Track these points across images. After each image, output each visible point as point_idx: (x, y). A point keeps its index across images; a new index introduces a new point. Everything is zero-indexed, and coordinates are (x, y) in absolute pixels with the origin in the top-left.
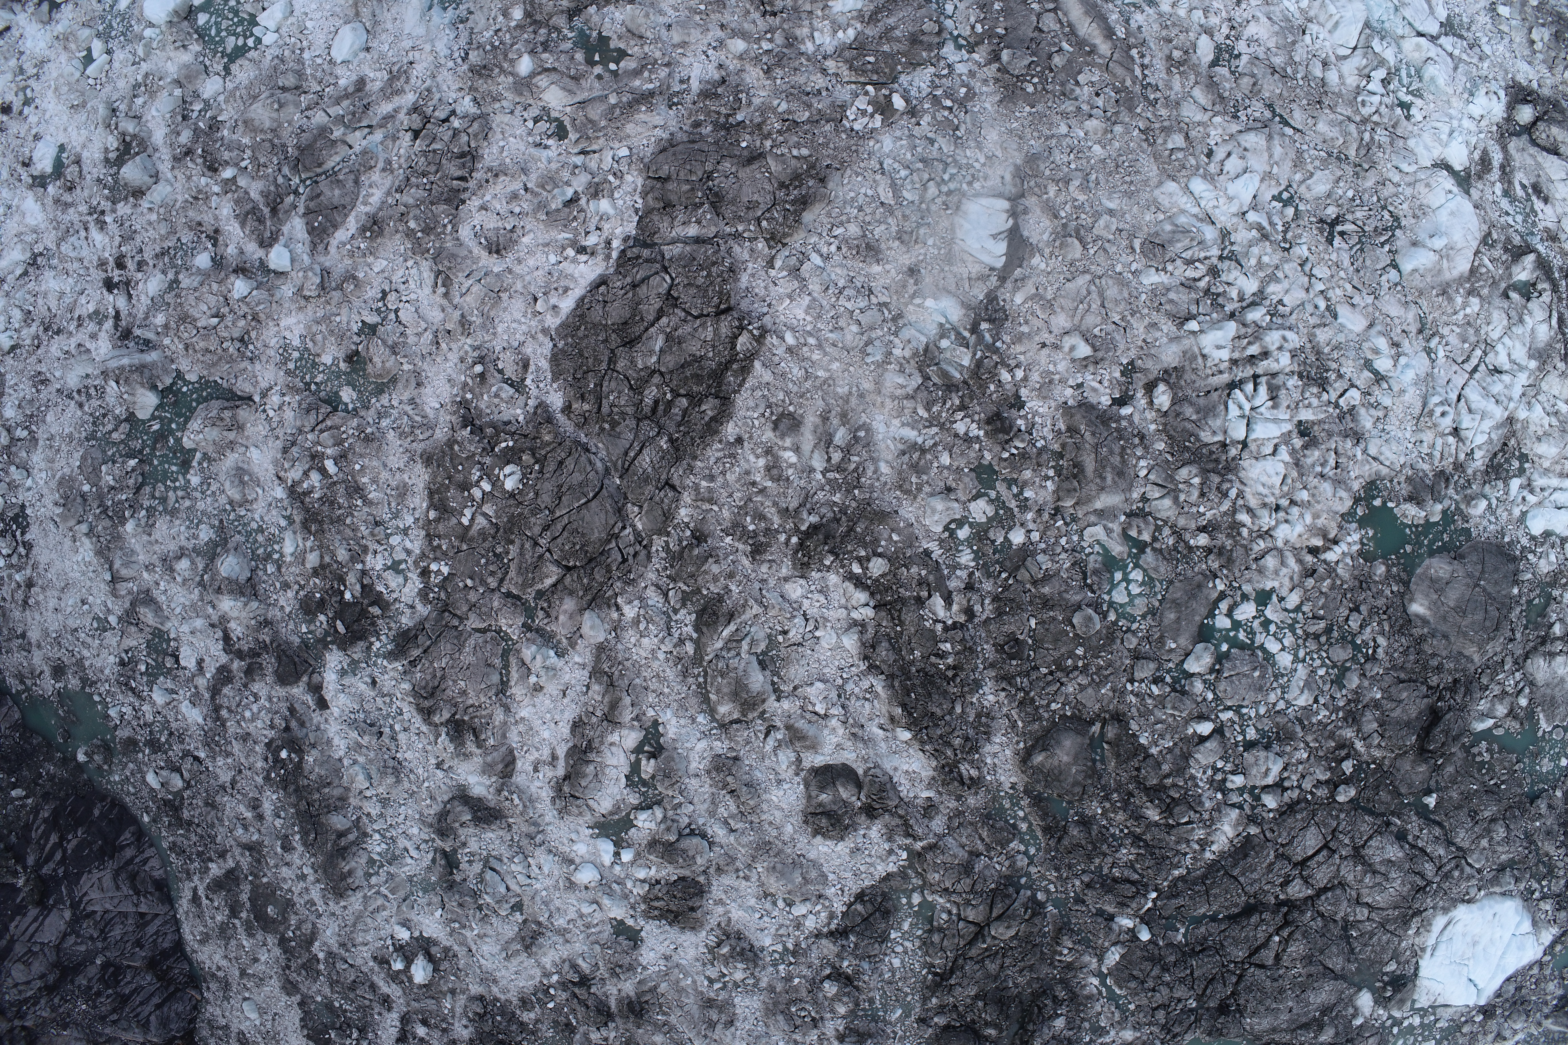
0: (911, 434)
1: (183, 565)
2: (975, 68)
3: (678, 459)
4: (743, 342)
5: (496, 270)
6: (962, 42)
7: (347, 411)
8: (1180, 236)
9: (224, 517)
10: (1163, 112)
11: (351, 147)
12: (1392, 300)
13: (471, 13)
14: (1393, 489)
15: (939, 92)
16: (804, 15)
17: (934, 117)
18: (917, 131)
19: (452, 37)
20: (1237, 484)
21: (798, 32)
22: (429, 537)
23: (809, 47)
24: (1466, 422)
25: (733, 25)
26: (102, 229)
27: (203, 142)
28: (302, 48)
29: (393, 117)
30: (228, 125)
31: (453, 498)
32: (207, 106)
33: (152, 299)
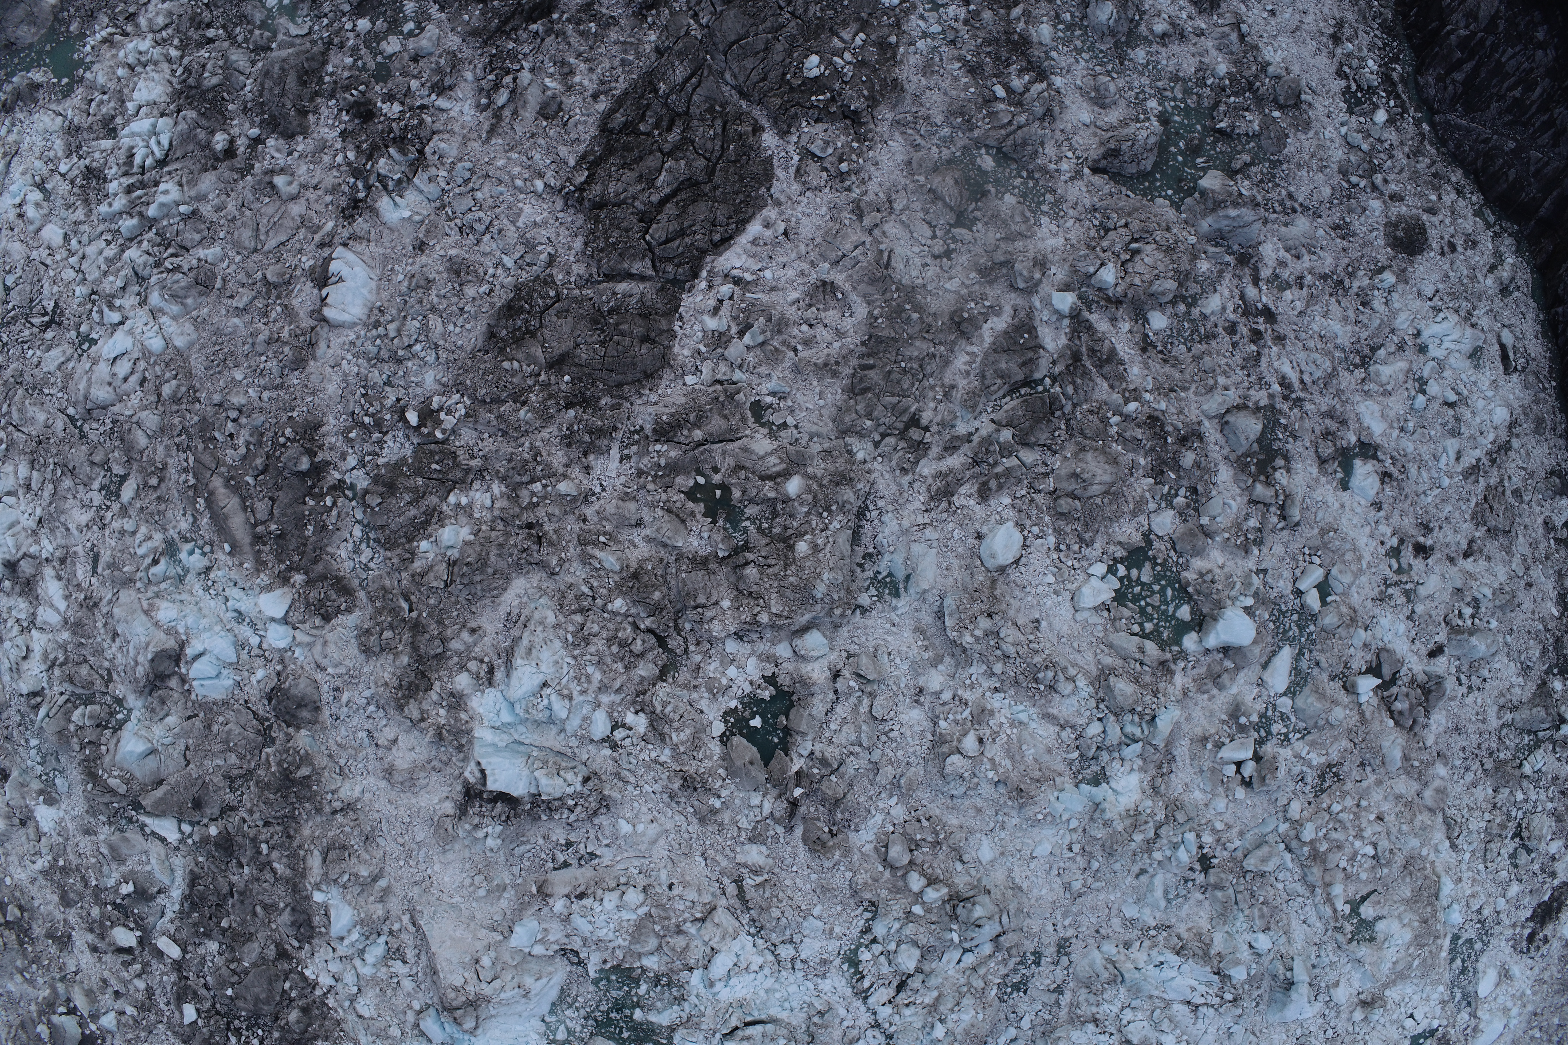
0: (441, 103)
1: (1160, 27)
2: (340, 464)
3: (650, 74)
4: (582, 178)
5: (827, 265)
6: (349, 493)
7: (987, 146)
8: (181, 293)
9: (1118, 67)
10: (176, 421)
11: (992, 421)
12: (15, 257)
14: (50, 93)
15: (376, 436)
16: (500, 526)
17: (382, 404)
18: (401, 393)
19: (881, 536)
20: (174, 81)
21: (506, 504)
22: (898, 24)
23: (497, 488)
25: (573, 518)
26: (1284, 378)
27: (1167, 452)
28: (1058, 549)
29: (946, 449)
30: (1141, 472)
31: (872, 55)
32: (1168, 500)
33: (1215, 291)
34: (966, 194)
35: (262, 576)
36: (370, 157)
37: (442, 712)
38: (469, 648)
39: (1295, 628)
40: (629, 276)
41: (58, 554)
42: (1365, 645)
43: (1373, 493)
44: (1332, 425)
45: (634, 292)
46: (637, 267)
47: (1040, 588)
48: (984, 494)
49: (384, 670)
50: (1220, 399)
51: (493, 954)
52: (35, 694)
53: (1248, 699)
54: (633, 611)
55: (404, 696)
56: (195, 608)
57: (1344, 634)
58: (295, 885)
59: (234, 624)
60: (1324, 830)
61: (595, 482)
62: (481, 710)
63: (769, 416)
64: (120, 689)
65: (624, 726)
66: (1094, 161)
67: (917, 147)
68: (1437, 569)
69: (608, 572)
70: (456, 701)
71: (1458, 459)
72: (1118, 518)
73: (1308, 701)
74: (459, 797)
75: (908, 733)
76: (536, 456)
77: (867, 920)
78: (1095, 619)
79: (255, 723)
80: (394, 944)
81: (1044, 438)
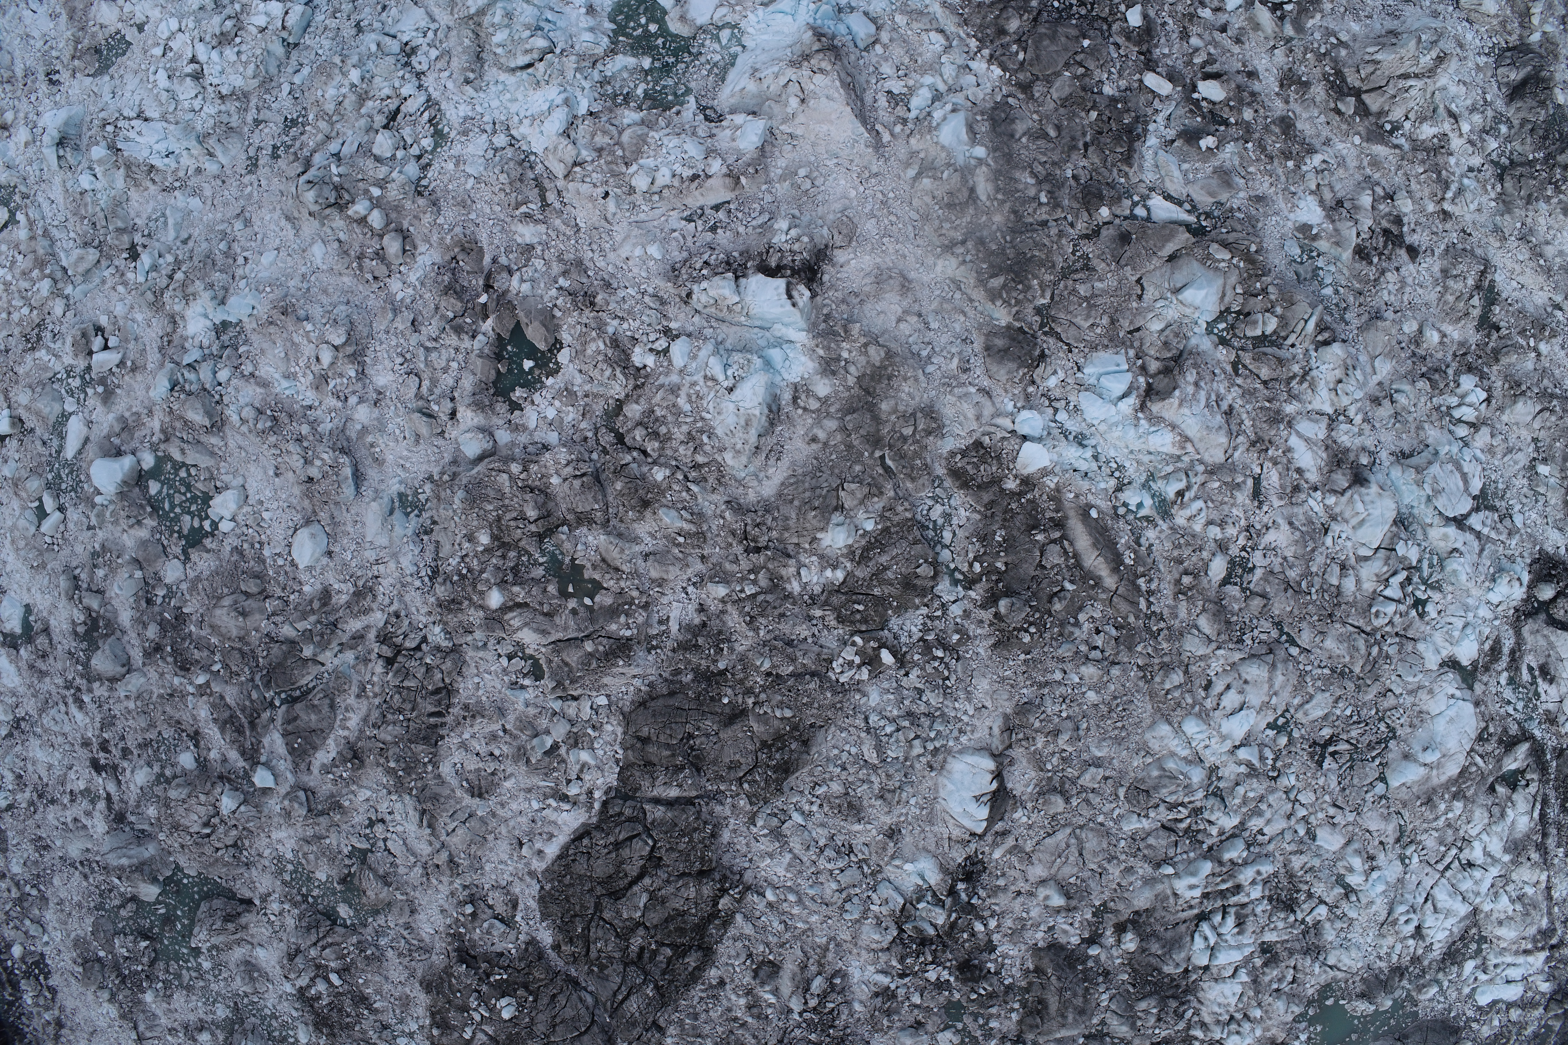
0: (885, 980)
1: (205, 1038)
2: (970, 607)
3: (664, 1005)
4: (724, 903)
5: (479, 813)
6: (959, 577)
7: (346, 927)
8: (1166, 781)
9: (239, 1000)
10: (1165, 645)
11: (323, 665)
12: (1375, 814)
13: (434, 523)
14: (1347, 988)
15: (931, 637)
16: (790, 548)
17: (925, 670)
18: (905, 682)
19: (416, 552)
20: (1195, 1004)
21: (784, 572)
23: (795, 587)
24: (1430, 921)
25: (714, 560)
26: (81, 708)
27: (171, 638)
28: (261, 543)
29: (362, 637)
30: (194, 618)
31: (454, 1018)
32: (170, 593)
33: (141, 789)
34: (356, 881)
35: (1052, 486)
36: (952, 924)
37: (845, 355)
38: (818, 422)
39: (64, 476)
40: (670, 803)
41: (1303, 496)
43: (5, 603)
44: (40, 664)
45: (662, 788)
46: (660, 812)
47: (275, 507)
48: (326, 595)
49: (909, 394)
50: (130, 687)
51: (788, 111)
52: (1326, 343)
53: (100, 409)
54: (645, 469)
55: (885, 368)
56: (1131, 447)
57: (23, 472)
58: (1008, 162)
59: (1087, 432)
60: (35, 289)
61: (693, 597)
62: (803, 359)
63: (526, 666)
64: (1223, 354)
65: (658, 353)
66: (249, 911)
67: (408, 926)
69: (672, 506)
70: (829, 367)
72: (211, 575)
73: (51, 410)
74: (827, 268)
75: (386, 362)
76: (751, 622)
77: (425, 178)
78: (226, 478)
79: (1059, 330)
80: (900, 111)
81: (276, 649)
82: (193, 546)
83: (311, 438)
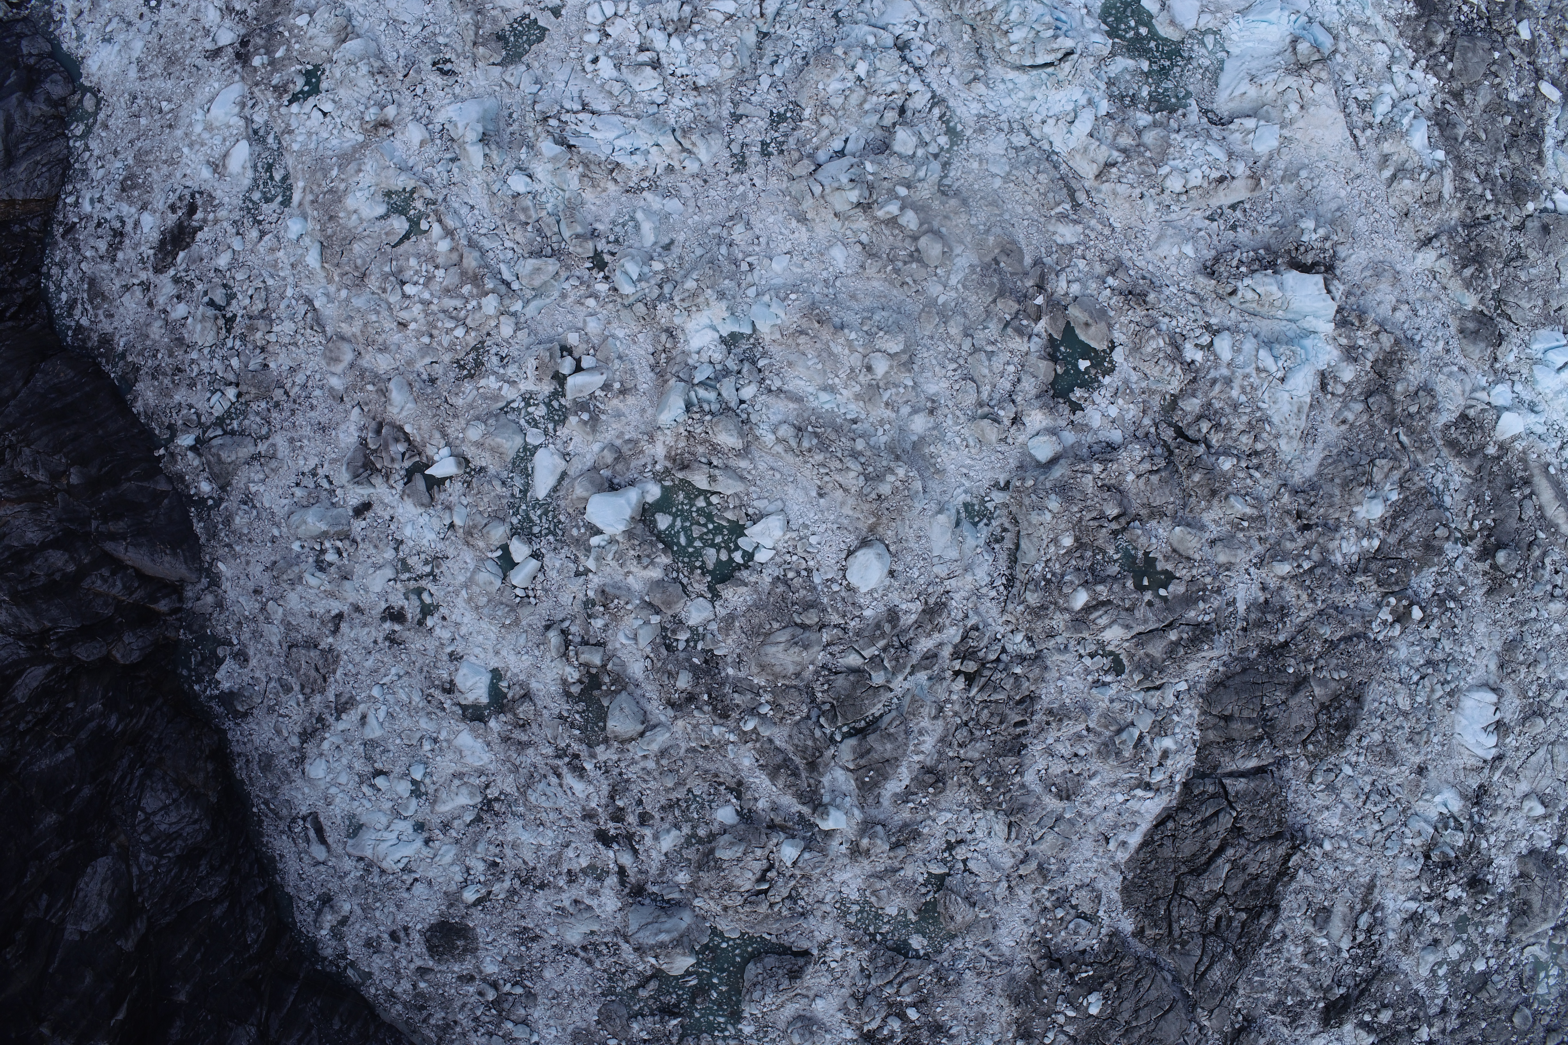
0: (1414, 906)
2: (1467, 560)
3: (1242, 967)
4: (1294, 860)
5: (1067, 816)
6: (1458, 535)
7: (918, 957)
11: (892, 691)
13: (1005, 530)
15: (1442, 592)
16: (1333, 524)
17: (1441, 621)
18: (1426, 634)
19: (990, 561)
21: (1330, 545)
23: (1338, 558)
25: (1272, 540)
26: (581, 777)
27: (706, 684)
28: (809, 570)
29: (935, 656)
30: (729, 660)
31: (1038, 1026)
32: (696, 635)
33: (666, 854)
34: (940, 908)
35: (1521, 449)
36: (1471, 845)
37: (1361, 343)
38: (1345, 406)
39: (535, 518)
40: (1247, 775)
42: (449, 508)
43: (464, 670)
44: (519, 736)
45: (1240, 761)
46: (1241, 784)
47: (822, 529)
48: (893, 615)
49: (1413, 375)
50: (651, 746)
51: (1287, 115)
53: (579, 439)
54: (1213, 460)
55: (1395, 353)
57: (478, 518)
58: (1459, 164)
59: (1537, 401)
60: (469, 307)
61: (1255, 577)
62: (1328, 348)
63: (1106, 662)
65: (1203, 348)
66: (809, 964)
68: (374, 597)
69: (1239, 494)
70: (1351, 354)
71: (364, 717)
72: (749, 610)
73: (509, 444)
74: (1340, 264)
75: (937, 369)
76: (1311, 594)
77: (946, 176)
78: (762, 505)
79: (1509, 312)
80: (1367, 117)
81: (840, 681)
82: (722, 581)
83: (869, 453)
